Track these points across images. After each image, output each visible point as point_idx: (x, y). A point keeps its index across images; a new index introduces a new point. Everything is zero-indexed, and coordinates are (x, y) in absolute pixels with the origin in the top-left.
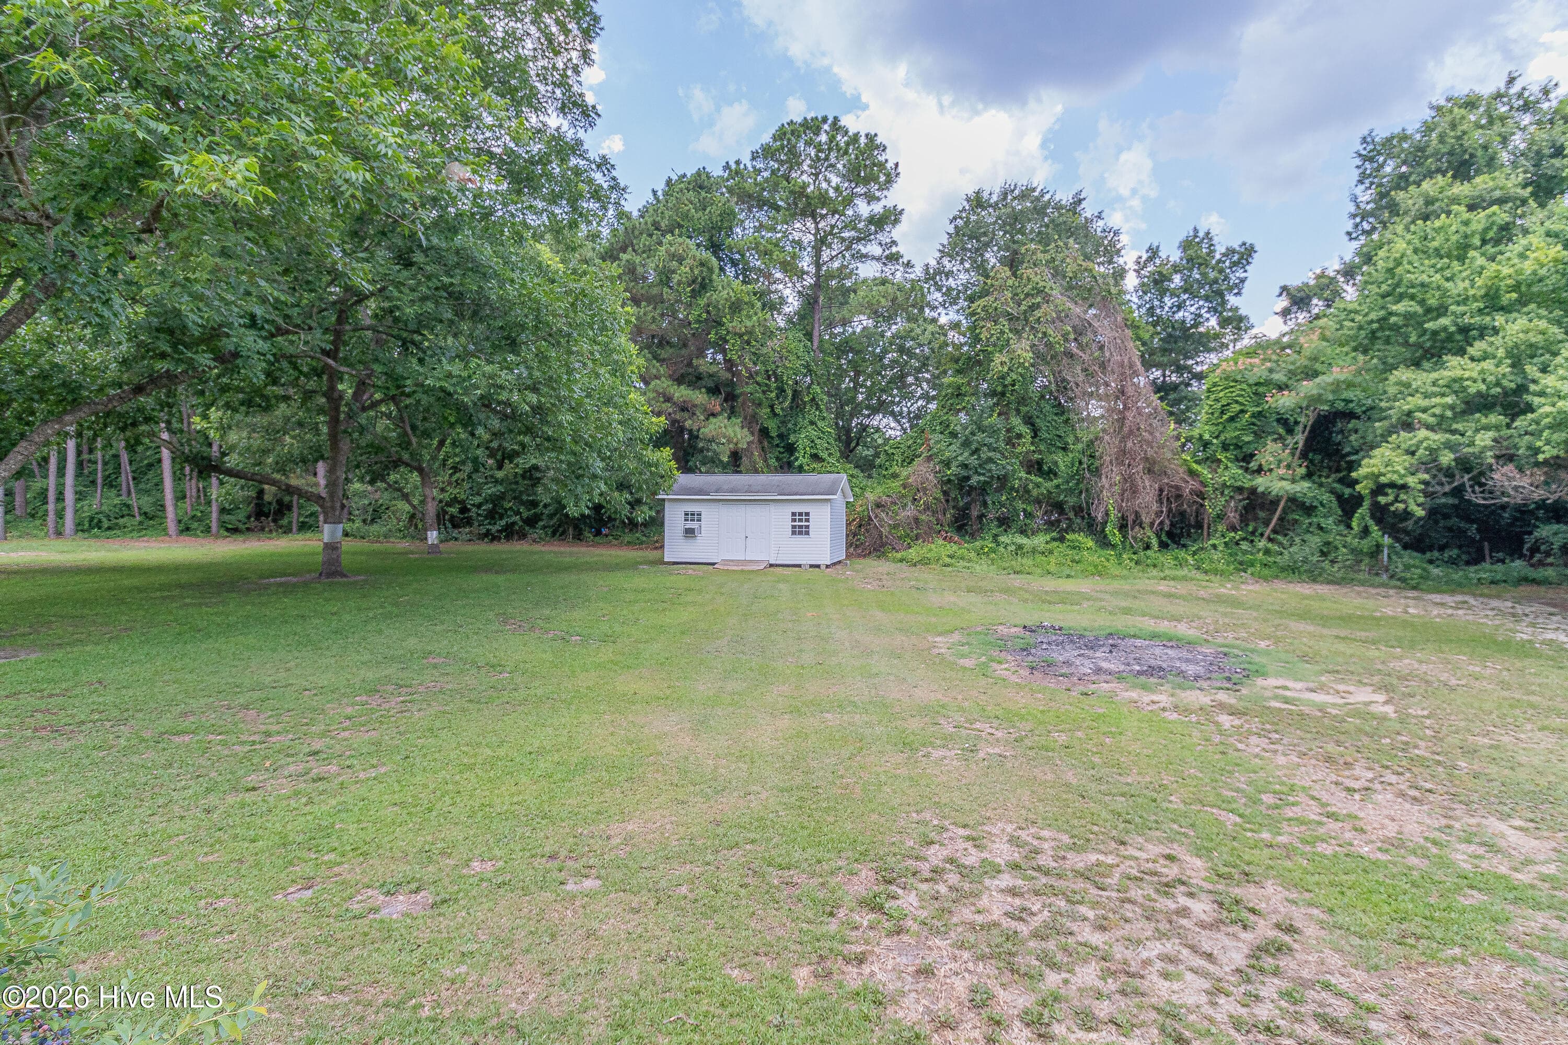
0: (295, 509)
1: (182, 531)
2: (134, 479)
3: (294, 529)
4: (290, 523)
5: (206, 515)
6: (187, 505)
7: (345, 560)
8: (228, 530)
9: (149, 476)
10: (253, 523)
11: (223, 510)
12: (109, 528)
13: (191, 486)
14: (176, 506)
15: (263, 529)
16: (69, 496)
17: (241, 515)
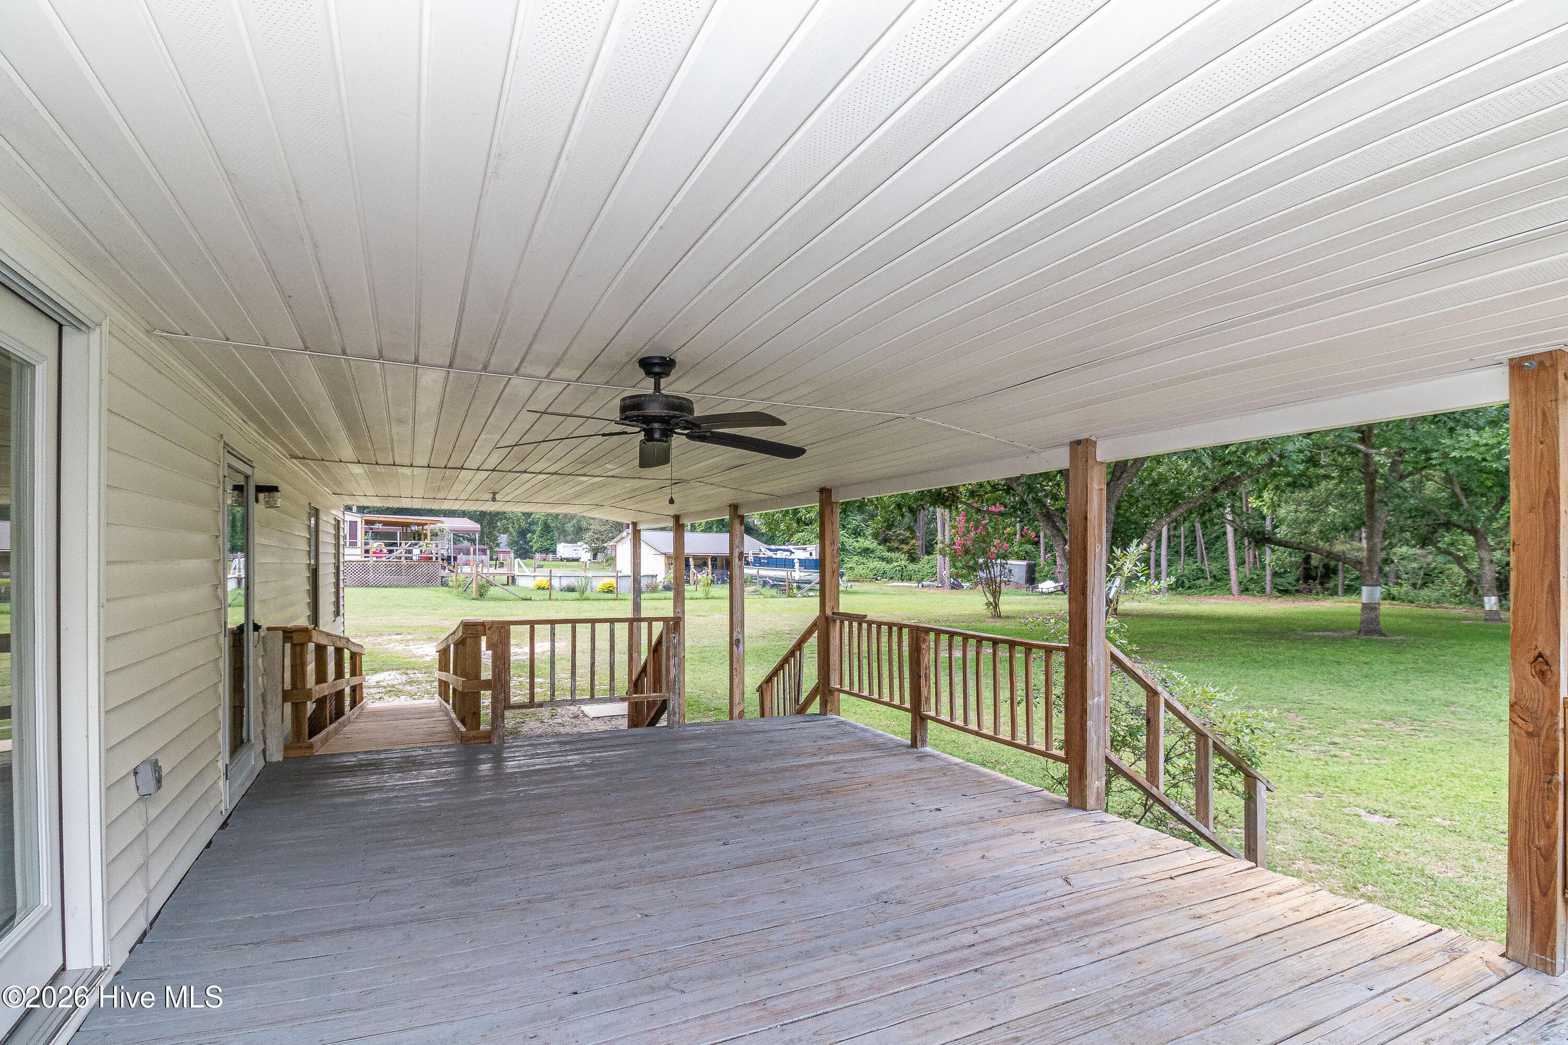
0: (1340, 573)
1: (1242, 591)
2: (1206, 548)
3: (1340, 592)
4: (1336, 586)
5: (1261, 578)
6: (1246, 569)
7: (1384, 622)
8: (1280, 591)
9: (1217, 546)
10: (1301, 585)
11: (1275, 574)
12: (1189, 588)
13: (1249, 555)
14: (1237, 570)
15: (1310, 591)
16: (1164, 563)
17: (1291, 578)
